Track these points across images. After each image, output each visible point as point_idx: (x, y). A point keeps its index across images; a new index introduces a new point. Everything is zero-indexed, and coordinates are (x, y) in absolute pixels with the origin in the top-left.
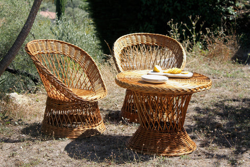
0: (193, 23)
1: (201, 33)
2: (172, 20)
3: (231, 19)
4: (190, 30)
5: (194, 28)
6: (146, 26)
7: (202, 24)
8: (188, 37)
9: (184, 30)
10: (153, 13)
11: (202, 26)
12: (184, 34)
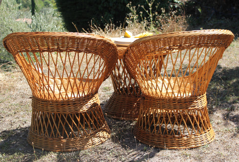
0: (150, 4)
1: (156, 13)
2: (131, 2)
3: (176, 7)
4: (147, 11)
5: (150, 9)
6: (106, 15)
7: (157, 5)
8: (145, 18)
9: (141, 12)
10: (111, 4)
11: (157, 7)
12: (141, 16)
